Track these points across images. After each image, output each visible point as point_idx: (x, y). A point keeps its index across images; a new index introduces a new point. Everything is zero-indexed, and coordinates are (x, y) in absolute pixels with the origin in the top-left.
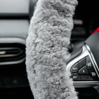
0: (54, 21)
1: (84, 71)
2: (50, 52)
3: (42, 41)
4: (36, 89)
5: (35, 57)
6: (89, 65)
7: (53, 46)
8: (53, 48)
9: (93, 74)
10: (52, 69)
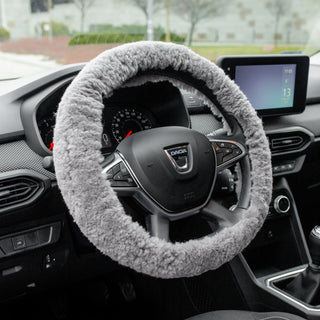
0: (84, 127)
1: (119, 177)
5: (70, 163)
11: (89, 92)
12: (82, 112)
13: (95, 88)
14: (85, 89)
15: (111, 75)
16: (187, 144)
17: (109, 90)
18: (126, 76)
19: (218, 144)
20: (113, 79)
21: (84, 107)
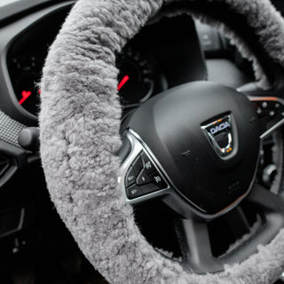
0: (94, 112)
1: (143, 179)
2: (94, 167)
3: (81, 149)
4: (78, 228)
5: (72, 178)
6: (148, 165)
7: (97, 156)
8: (98, 159)
9: (157, 179)
10: (99, 195)
11: (94, 51)
12: (89, 88)
13: (104, 43)
14: (87, 45)
15: (126, 19)
16: (229, 113)
17: (124, 43)
18: (146, 17)
19: (259, 103)
20: (130, 26)
21: (92, 77)
